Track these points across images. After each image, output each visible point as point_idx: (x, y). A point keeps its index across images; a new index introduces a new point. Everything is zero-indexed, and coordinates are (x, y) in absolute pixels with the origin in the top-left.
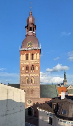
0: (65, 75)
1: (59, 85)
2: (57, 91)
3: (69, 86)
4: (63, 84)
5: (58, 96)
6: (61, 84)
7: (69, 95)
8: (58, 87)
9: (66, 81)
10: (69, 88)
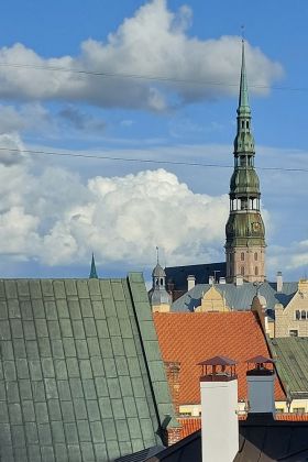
0: (242, 157)
1: (176, 280)
2: (158, 370)
3: (285, 300)
4: (221, 271)
5: (162, 432)
6: (203, 273)
7: (284, 409)
8: (165, 308)
9: (260, 235)
10: (282, 325)
